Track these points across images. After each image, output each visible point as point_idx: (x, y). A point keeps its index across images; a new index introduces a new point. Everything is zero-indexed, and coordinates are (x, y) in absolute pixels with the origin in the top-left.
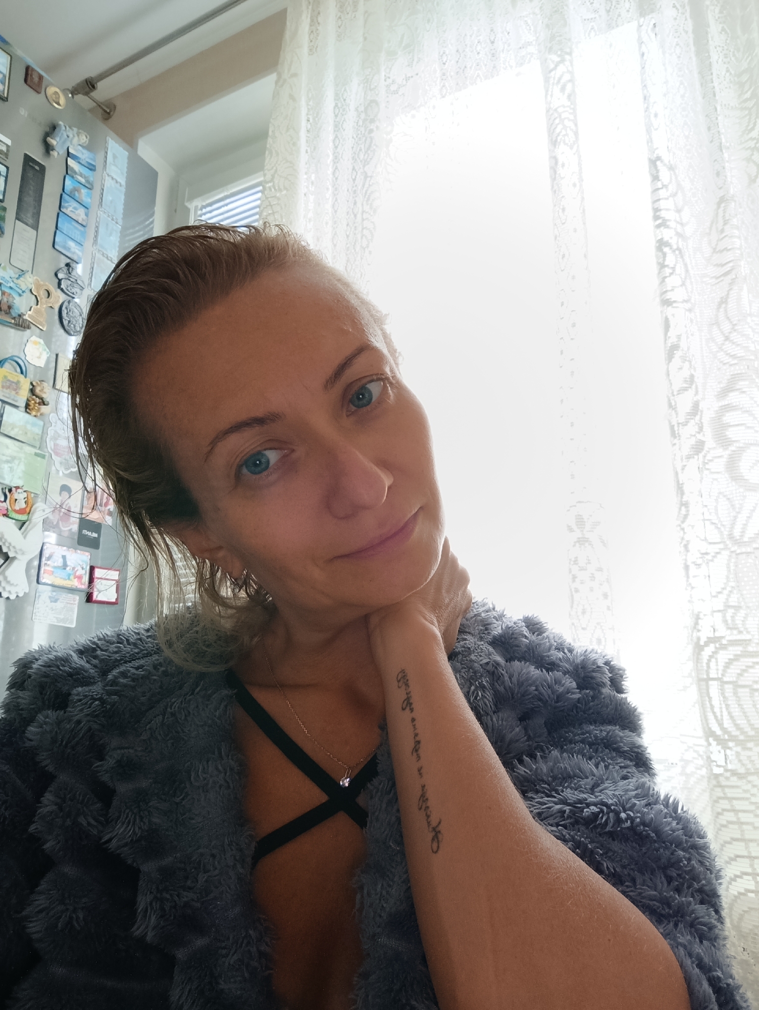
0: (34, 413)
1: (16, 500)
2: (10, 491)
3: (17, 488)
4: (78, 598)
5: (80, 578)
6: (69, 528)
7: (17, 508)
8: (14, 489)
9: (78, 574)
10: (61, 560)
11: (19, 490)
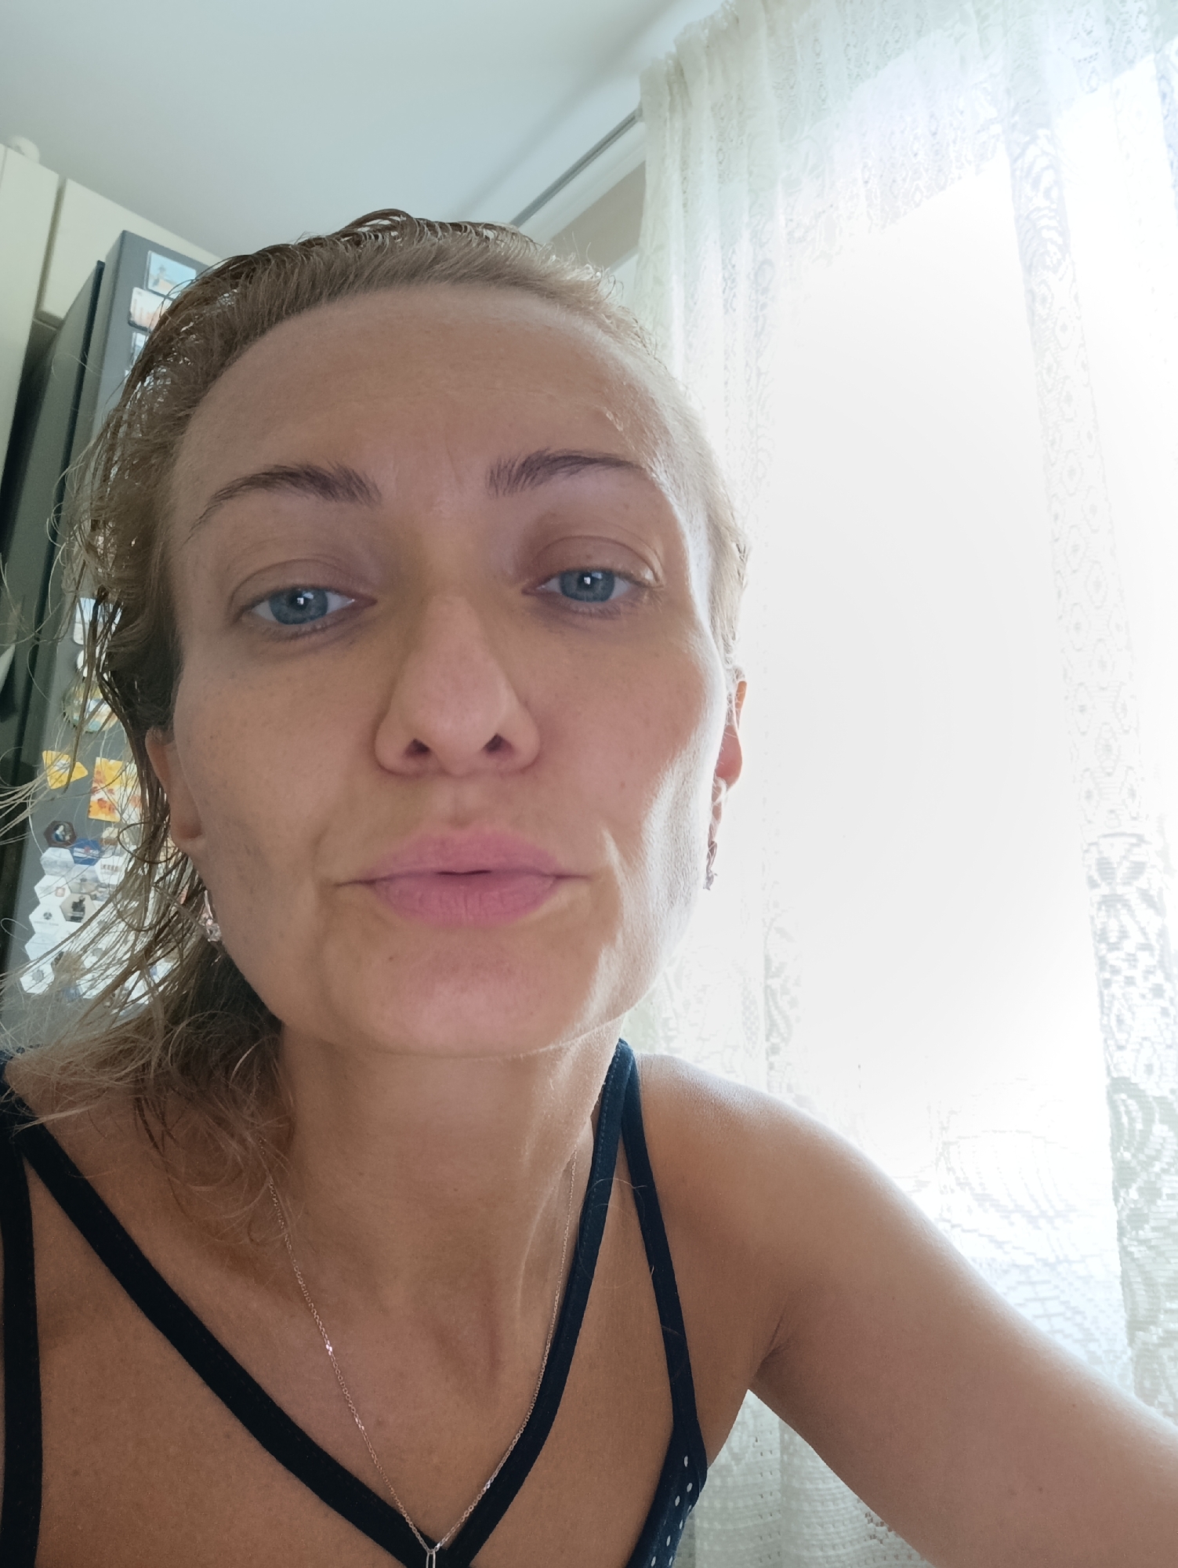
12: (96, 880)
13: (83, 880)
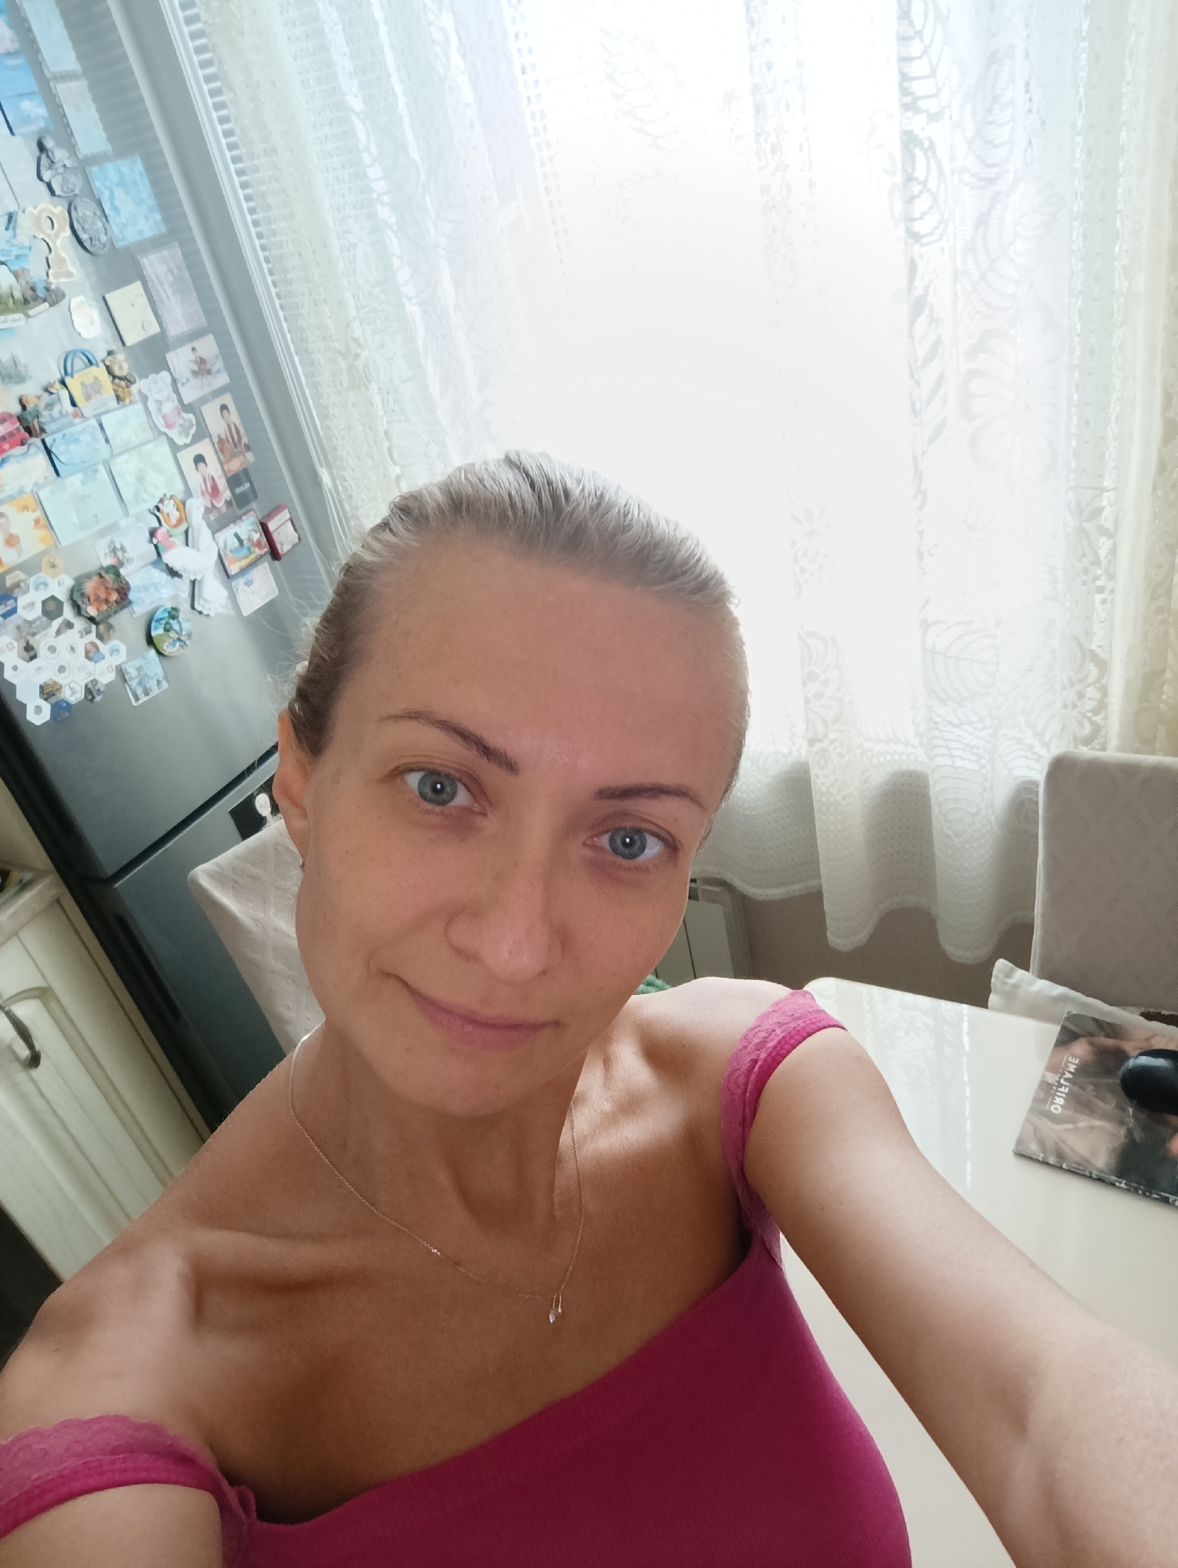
0: (127, 401)
1: (168, 514)
2: (158, 509)
3: (161, 501)
4: (266, 564)
5: (258, 544)
6: (223, 501)
7: (174, 521)
8: (160, 506)
9: (255, 540)
10: (236, 540)
11: (166, 502)
12: (26, 621)
13: (18, 627)
